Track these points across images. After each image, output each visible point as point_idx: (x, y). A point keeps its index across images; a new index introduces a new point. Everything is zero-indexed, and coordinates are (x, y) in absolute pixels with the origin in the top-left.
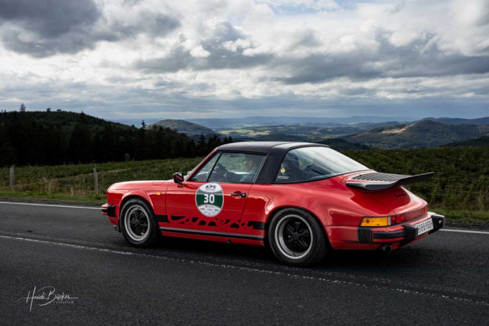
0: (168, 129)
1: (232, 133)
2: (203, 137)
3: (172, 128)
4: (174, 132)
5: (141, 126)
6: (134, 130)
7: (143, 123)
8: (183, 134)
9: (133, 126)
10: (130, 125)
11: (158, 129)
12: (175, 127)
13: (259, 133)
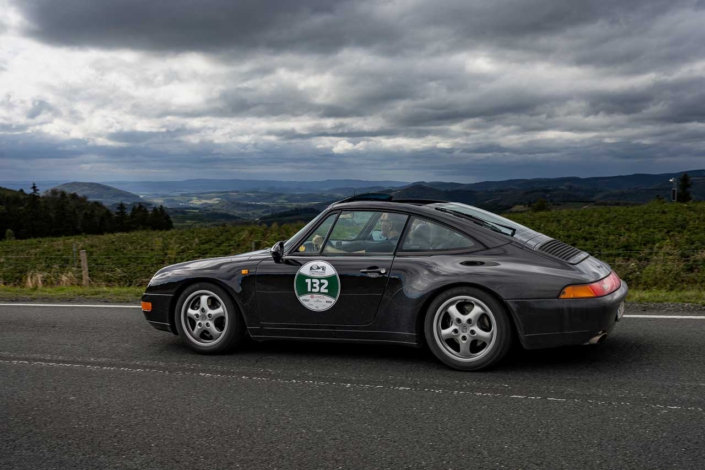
0: (74, 196)
1: (168, 201)
2: (122, 207)
3: (80, 194)
4: (84, 199)
5: (32, 191)
6: (22, 197)
7: (34, 187)
8: (96, 203)
9: (22, 191)
10: (18, 189)
11: (59, 196)
12: (86, 193)
13: (204, 201)
